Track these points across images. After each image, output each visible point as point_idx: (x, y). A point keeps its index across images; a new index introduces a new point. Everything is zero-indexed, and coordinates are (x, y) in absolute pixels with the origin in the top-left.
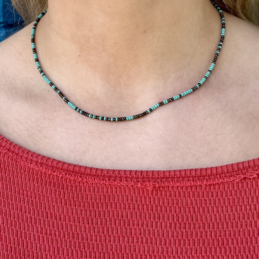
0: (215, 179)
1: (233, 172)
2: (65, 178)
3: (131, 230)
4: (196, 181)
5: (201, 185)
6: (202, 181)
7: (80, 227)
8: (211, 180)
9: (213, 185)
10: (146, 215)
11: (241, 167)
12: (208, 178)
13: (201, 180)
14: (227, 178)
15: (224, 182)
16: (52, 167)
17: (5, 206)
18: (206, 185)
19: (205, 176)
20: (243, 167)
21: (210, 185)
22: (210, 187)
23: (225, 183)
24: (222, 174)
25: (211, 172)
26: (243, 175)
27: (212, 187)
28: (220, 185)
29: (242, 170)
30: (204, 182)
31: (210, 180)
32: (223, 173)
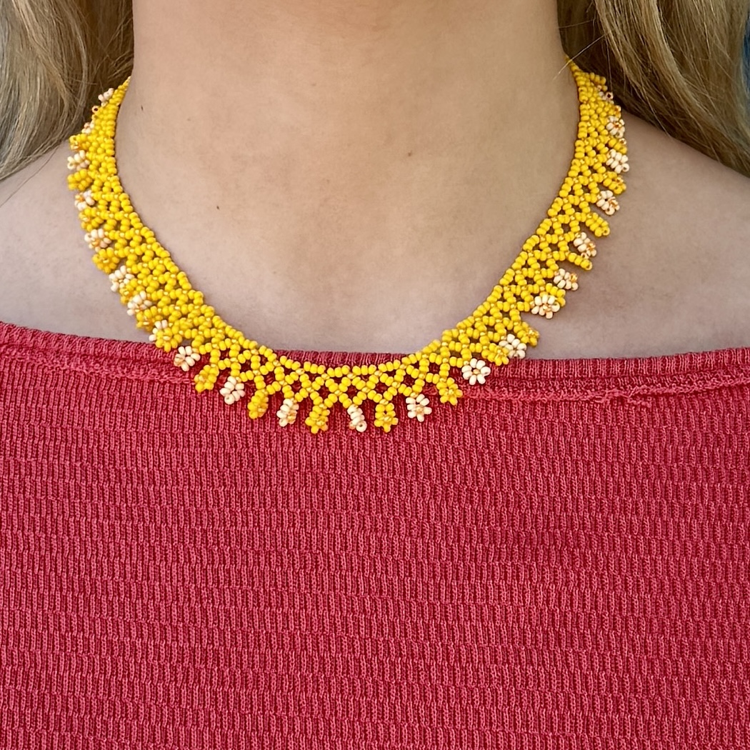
0: (549, 391)
1: (595, 378)
2: (159, 382)
3: (333, 497)
4: (500, 388)
5: (510, 401)
6: (514, 392)
7: (204, 495)
8: (538, 390)
9: (542, 404)
10: (370, 465)
11: (616, 369)
12: (529, 384)
13: (513, 388)
14: (579, 390)
15: (570, 401)
16: (124, 359)
17: (9, 471)
18: (523, 402)
19: (524, 378)
20: (622, 371)
21: (534, 403)
22: (535, 409)
23: (573, 402)
24: (567, 379)
25: (540, 372)
26: (619, 389)
27: (539, 408)
28: (558, 407)
29: (616, 378)
30: (519, 393)
31: (536, 391)
32: (569, 378)
